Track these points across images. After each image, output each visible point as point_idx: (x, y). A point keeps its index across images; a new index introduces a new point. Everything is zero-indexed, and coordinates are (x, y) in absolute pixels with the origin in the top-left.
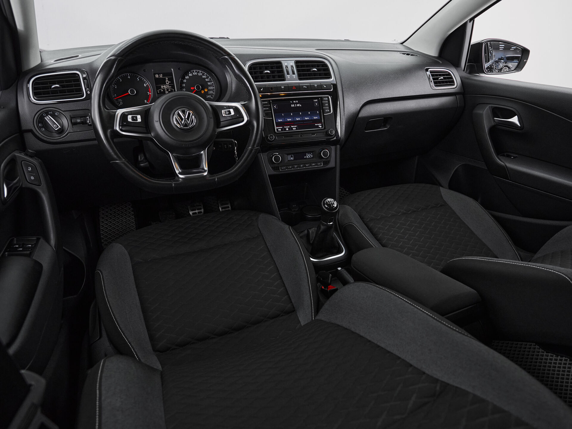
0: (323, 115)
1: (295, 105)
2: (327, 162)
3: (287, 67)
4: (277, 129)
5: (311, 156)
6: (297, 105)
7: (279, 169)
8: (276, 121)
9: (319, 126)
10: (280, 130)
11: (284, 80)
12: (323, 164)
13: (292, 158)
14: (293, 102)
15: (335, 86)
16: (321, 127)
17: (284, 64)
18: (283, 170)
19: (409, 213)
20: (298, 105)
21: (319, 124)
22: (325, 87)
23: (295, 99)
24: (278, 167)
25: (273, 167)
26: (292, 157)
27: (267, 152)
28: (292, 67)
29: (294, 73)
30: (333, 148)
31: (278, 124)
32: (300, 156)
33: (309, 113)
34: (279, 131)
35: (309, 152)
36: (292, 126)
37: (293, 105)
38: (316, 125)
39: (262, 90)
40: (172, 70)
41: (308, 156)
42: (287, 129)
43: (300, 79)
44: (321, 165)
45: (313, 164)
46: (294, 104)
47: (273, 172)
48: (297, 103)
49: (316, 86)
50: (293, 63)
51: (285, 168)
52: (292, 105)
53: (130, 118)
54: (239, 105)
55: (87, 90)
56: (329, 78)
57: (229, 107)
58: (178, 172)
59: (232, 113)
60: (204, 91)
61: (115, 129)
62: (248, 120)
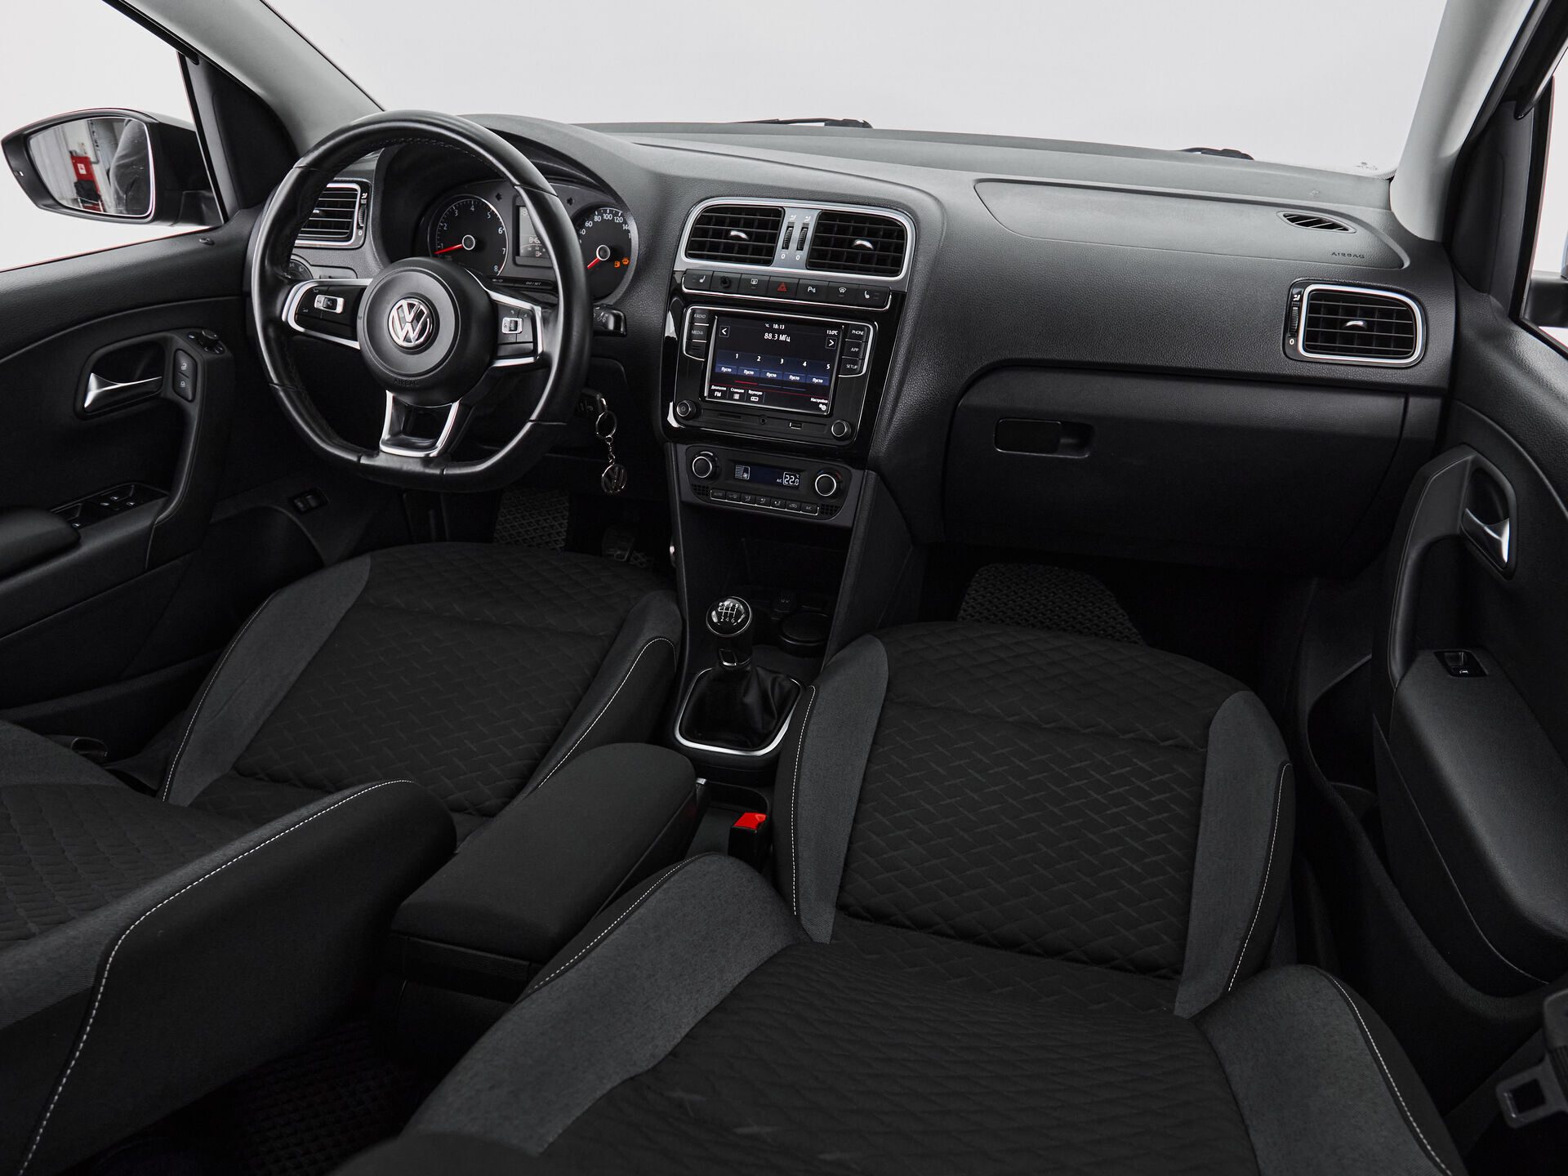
0: (837, 377)
1: (773, 336)
2: (829, 510)
3: (791, 226)
4: (711, 392)
5: (793, 482)
6: (778, 337)
7: (705, 494)
8: (716, 371)
9: (821, 406)
10: (719, 394)
11: (768, 263)
12: (821, 512)
13: (745, 475)
14: (771, 326)
15: (900, 298)
16: (823, 408)
17: (790, 217)
18: (717, 498)
20: (783, 338)
21: (823, 401)
22: (867, 297)
23: (779, 320)
24: (707, 488)
25: (696, 486)
26: (746, 471)
27: (687, 444)
28: (805, 227)
29: (800, 247)
30: (857, 474)
31: (718, 378)
32: (766, 475)
33: (805, 364)
34: (717, 397)
35: (793, 471)
36: (750, 392)
37: (771, 335)
38: (813, 400)
41: (788, 480)
42: (737, 397)
43: (811, 265)
44: (810, 514)
45: (793, 505)
46: (773, 331)
47: (689, 496)
48: (780, 332)
49: (842, 290)
50: (811, 219)
51: (721, 494)
52: (766, 334)
53: (320, 302)
54: (538, 310)
55: (359, 227)
56: (896, 273)
57: (519, 312)
58: (385, 435)
59: (520, 329)
60: (621, 263)
61: (283, 318)
62: (543, 351)
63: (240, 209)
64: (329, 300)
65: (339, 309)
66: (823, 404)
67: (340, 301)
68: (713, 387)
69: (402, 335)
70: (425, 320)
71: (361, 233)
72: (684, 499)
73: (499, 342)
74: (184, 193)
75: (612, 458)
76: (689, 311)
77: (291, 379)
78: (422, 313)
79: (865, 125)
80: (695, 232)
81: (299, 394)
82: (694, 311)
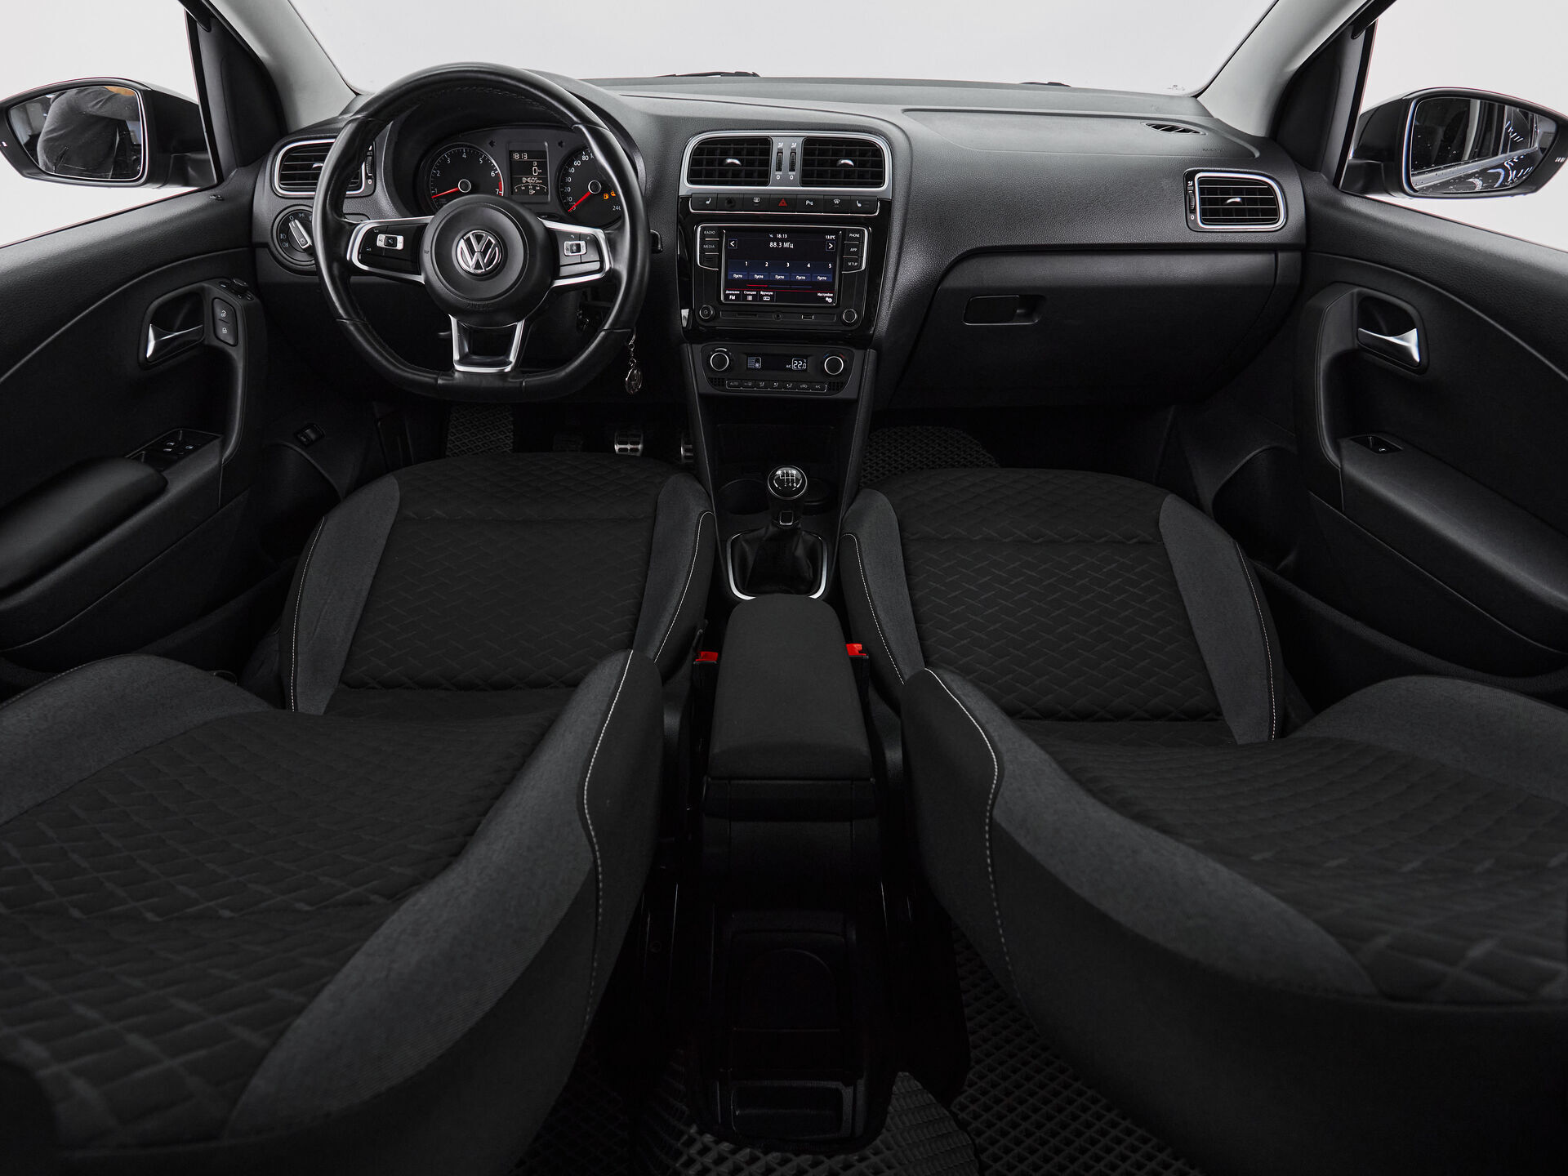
0: (840, 274)
1: (778, 244)
2: (837, 385)
3: (780, 152)
4: (727, 296)
5: (801, 366)
6: (783, 245)
7: (724, 385)
8: (729, 278)
9: (827, 299)
10: (734, 298)
11: (765, 184)
12: (829, 389)
13: (757, 365)
14: (775, 236)
15: (887, 205)
16: (830, 300)
17: (778, 144)
18: (733, 388)
19: (1035, 542)
20: (786, 245)
21: (828, 295)
22: (859, 205)
23: (782, 231)
24: (723, 379)
25: (712, 379)
26: (757, 361)
27: (701, 343)
28: (793, 152)
29: (792, 169)
30: (858, 354)
31: (732, 284)
32: (776, 363)
33: (809, 266)
34: (732, 300)
35: (800, 357)
36: (762, 293)
37: (775, 244)
38: (819, 294)
39: (708, 202)
40: (546, 144)
41: (796, 365)
42: (750, 298)
43: (804, 184)
44: (822, 391)
45: (804, 386)
46: (778, 240)
47: (709, 389)
48: (783, 240)
49: (837, 202)
50: (797, 144)
51: (736, 384)
52: (771, 244)
53: (381, 241)
54: (600, 234)
55: (367, 177)
56: (880, 184)
57: (580, 237)
58: (456, 356)
59: (583, 251)
60: (610, 195)
61: (348, 258)
62: (610, 268)
63: (237, 167)
64: (390, 238)
65: (400, 246)
66: (829, 297)
67: (400, 239)
68: (727, 292)
69: (472, 263)
70: (494, 248)
71: (370, 182)
72: (701, 391)
73: (561, 264)
74: (173, 156)
75: (633, 362)
76: (699, 229)
77: (358, 314)
78: (490, 243)
79: (754, 75)
80: (693, 162)
81: (365, 325)
82: (703, 229)
